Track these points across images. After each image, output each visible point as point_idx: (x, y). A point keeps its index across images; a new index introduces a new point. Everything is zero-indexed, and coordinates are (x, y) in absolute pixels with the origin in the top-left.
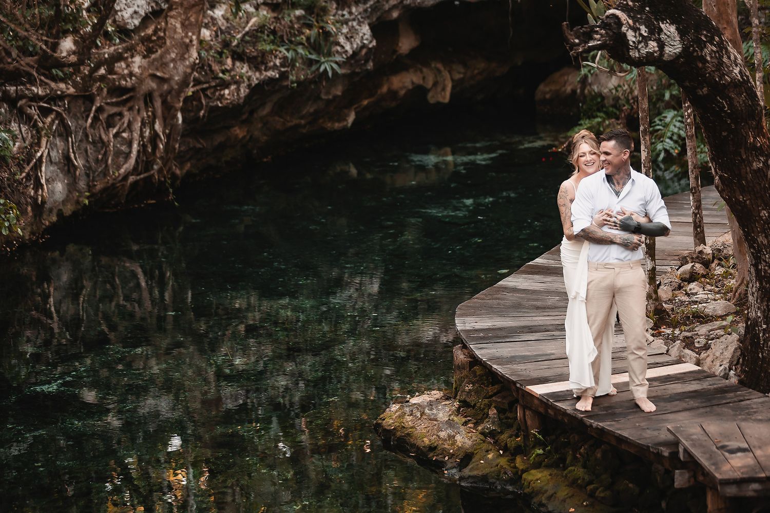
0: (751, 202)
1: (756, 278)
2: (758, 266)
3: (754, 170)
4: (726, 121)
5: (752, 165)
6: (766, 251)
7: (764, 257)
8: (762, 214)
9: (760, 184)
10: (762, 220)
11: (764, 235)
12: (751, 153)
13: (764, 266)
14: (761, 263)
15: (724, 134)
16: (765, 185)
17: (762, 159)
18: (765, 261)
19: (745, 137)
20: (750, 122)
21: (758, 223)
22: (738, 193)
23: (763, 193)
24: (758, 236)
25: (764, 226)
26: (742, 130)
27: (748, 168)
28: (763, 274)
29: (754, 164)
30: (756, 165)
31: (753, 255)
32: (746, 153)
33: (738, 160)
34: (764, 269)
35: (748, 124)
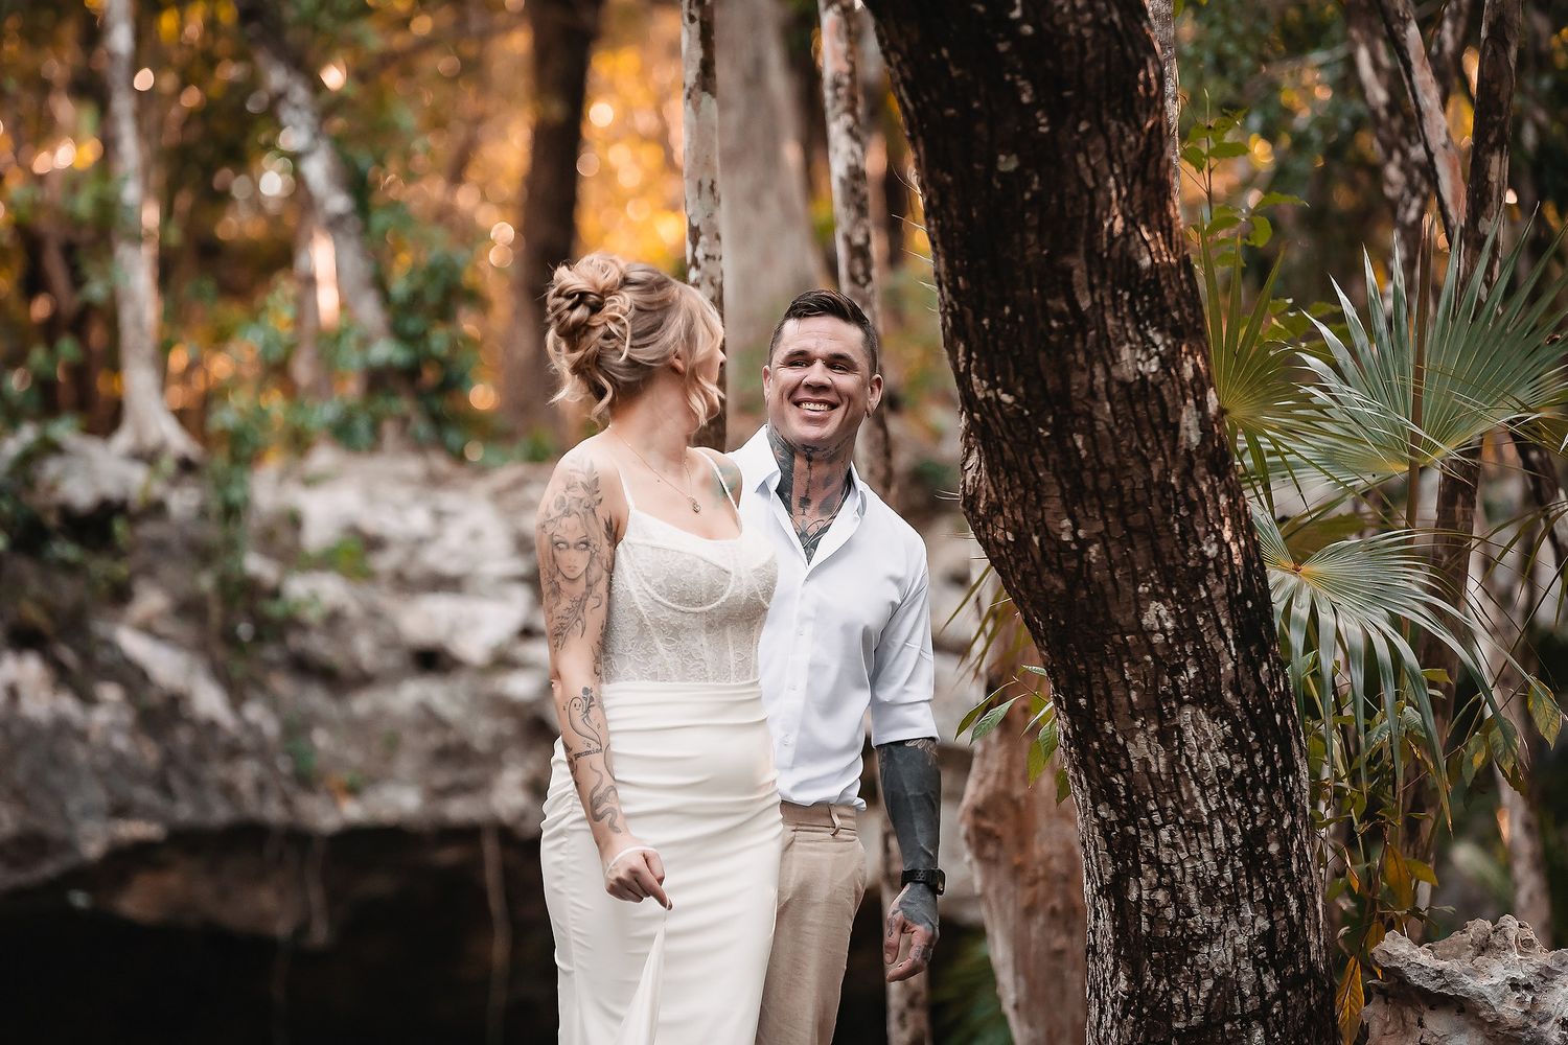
0: (1106, 549)
1: (1116, 955)
2: (1127, 890)
3: (1123, 384)
4: (1016, 92)
5: (1115, 357)
6: (1162, 810)
7: (1150, 845)
8: (1148, 620)
9: (1146, 463)
10: (1151, 648)
11: (1153, 727)
12: (1115, 297)
13: (1153, 889)
14: (1140, 874)
15: (1008, 163)
16: (1165, 472)
17: (1158, 339)
18: (1154, 861)
19: (1091, 192)
20: (1114, 126)
21: (1134, 663)
22: (1054, 504)
23: (1156, 509)
24: (1130, 735)
25: (1157, 681)
26: (1081, 159)
27: (1098, 370)
28: (1145, 927)
29: (1126, 353)
30: (1134, 362)
31: (1106, 835)
32: (1092, 288)
33: (1060, 316)
34: (1152, 902)
35: (1103, 129)
